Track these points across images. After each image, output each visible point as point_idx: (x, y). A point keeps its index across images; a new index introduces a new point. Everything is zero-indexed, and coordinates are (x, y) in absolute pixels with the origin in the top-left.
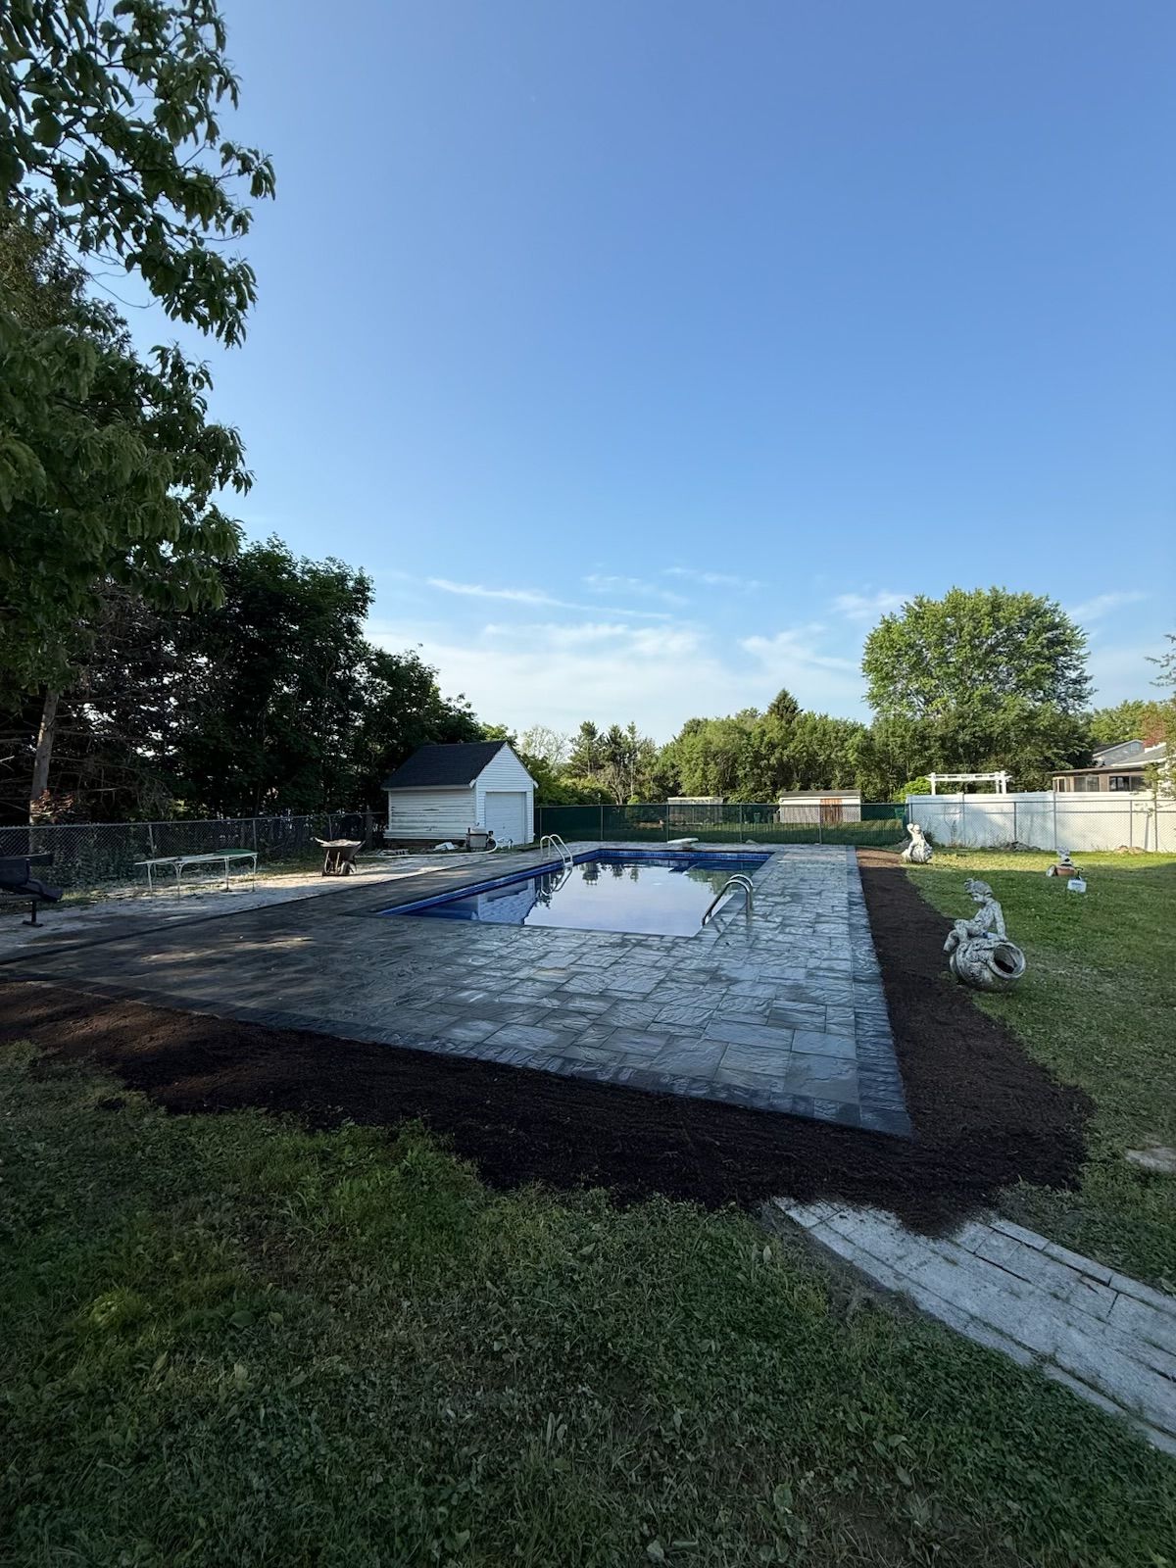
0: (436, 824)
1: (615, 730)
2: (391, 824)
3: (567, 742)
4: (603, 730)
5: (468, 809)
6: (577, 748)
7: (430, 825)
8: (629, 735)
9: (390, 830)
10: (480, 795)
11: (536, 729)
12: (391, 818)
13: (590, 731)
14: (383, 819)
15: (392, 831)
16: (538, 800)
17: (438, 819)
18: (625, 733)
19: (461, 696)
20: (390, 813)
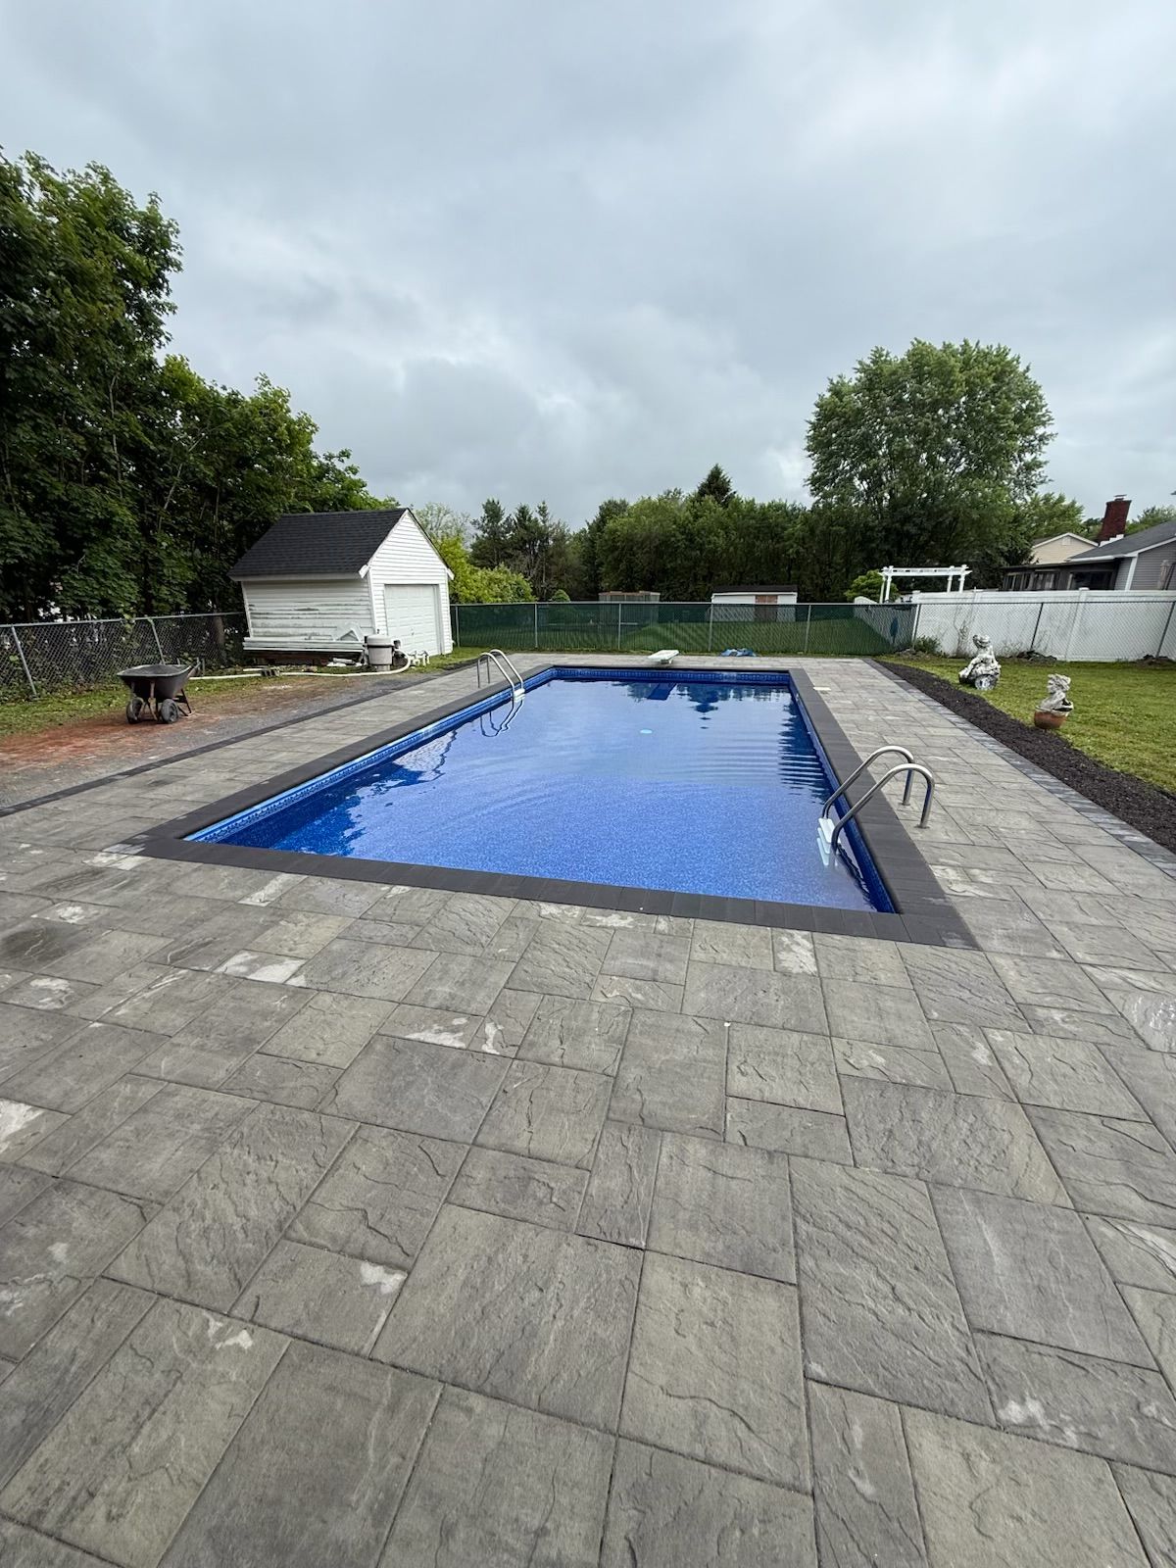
0: (315, 631)
1: (523, 511)
2: (251, 630)
3: (468, 524)
4: (509, 512)
5: (362, 610)
6: (480, 533)
7: (309, 631)
8: (540, 518)
9: (251, 638)
10: (376, 590)
11: (431, 508)
12: (250, 622)
13: (493, 511)
14: (240, 624)
15: (255, 640)
16: (454, 597)
17: (319, 622)
18: (535, 515)
19: (345, 454)
20: (248, 613)
